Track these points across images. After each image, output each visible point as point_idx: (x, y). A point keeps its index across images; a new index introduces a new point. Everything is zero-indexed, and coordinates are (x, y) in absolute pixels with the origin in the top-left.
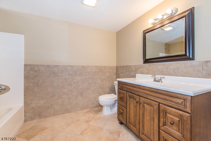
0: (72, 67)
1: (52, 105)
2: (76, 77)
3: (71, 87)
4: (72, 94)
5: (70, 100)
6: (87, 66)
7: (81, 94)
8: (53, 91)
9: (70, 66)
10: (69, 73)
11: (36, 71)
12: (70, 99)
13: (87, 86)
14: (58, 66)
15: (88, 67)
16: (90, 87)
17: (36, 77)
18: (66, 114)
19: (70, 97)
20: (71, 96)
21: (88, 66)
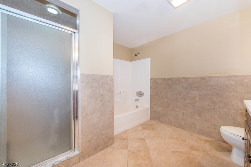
0: (186, 79)
1: (167, 114)
2: (192, 91)
3: (186, 102)
4: (186, 110)
5: (184, 116)
6: (209, 77)
7: (200, 114)
8: (167, 102)
9: (184, 78)
10: (183, 86)
11: (156, 83)
12: (184, 114)
13: (208, 105)
14: (172, 79)
15: (211, 79)
16: (214, 108)
17: (156, 88)
18: (179, 129)
19: (184, 112)
20: (186, 112)
21: (211, 77)
